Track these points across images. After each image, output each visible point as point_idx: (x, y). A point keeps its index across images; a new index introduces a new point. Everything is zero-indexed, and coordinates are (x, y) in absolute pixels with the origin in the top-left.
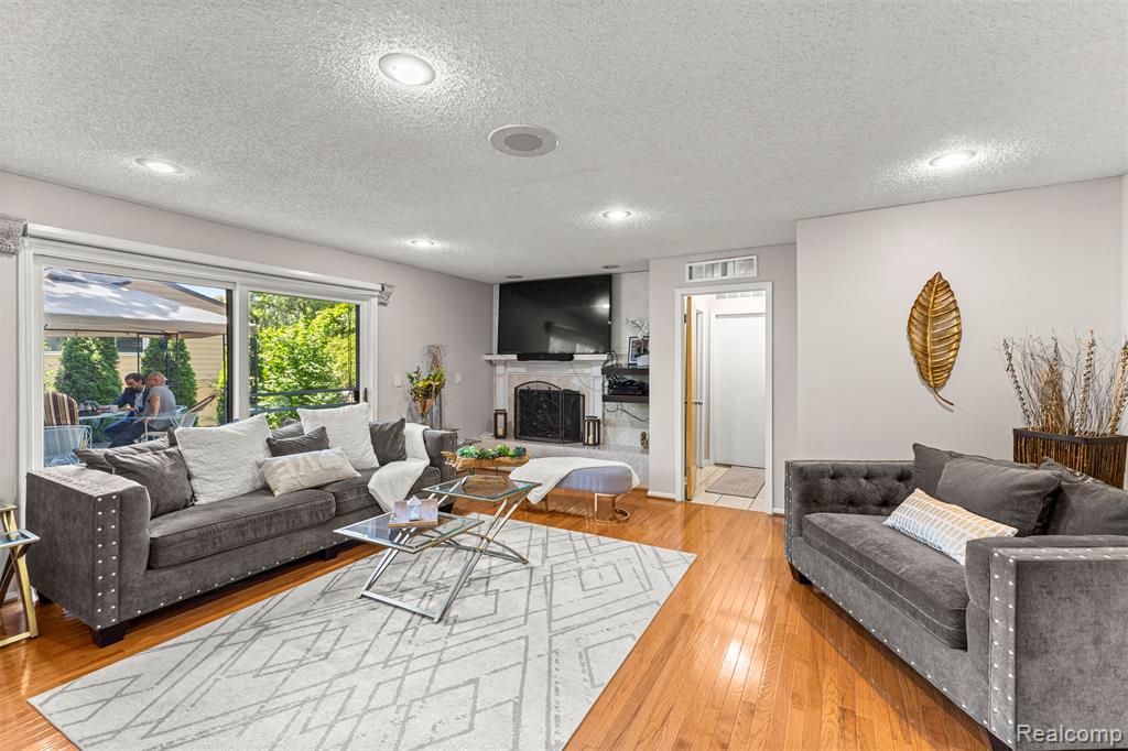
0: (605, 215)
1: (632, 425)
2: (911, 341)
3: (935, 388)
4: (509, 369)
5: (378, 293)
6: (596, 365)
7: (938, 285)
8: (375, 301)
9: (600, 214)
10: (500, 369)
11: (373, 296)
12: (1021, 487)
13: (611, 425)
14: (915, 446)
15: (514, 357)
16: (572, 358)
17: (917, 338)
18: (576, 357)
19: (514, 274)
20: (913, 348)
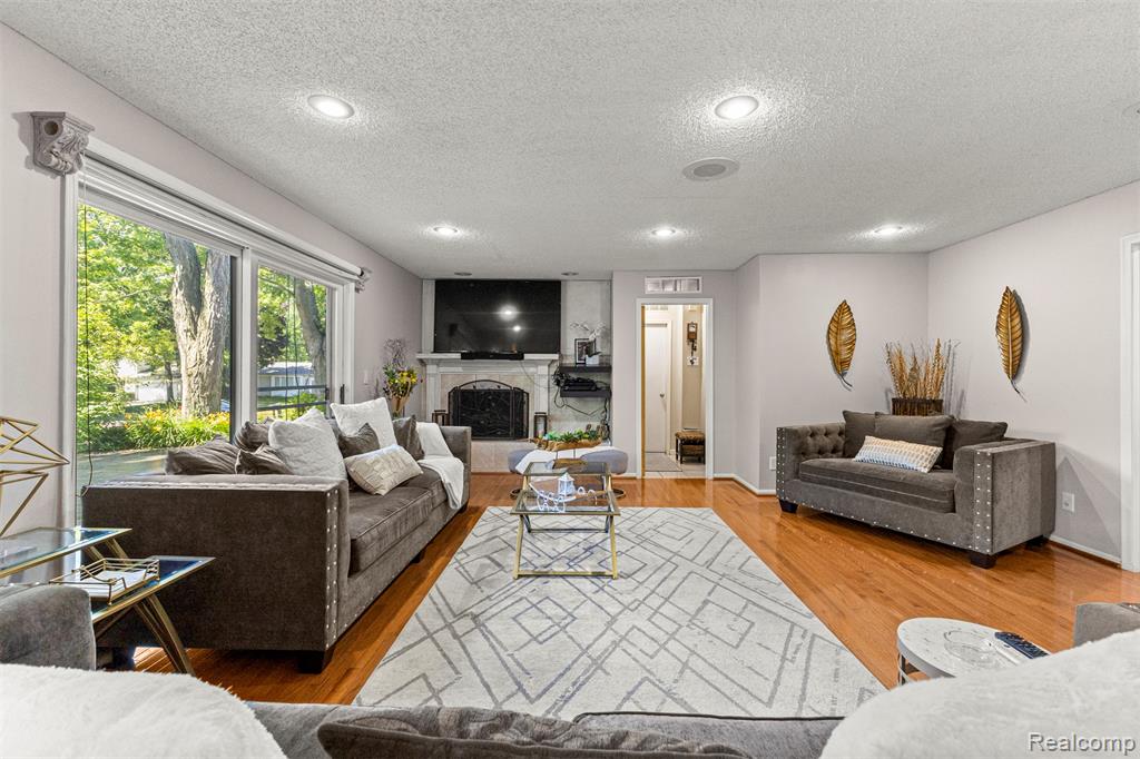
0: (654, 233)
1: (577, 418)
2: (829, 345)
3: (842, 375)
4: (442, 369)
5: (356, 278)
6: (541, 365)
7: (844, 308)
8: (353, 285)
9: (648, 232)
10: (431, 369)
11: (351, 280)
12: (935, 425)
13: (556, 420)
14: (844, 412)
15: (458, 356)
16: (522, 358)
17: (832, 342)
18: (527, 356)
19: (460, 270)
20: (830, 350)
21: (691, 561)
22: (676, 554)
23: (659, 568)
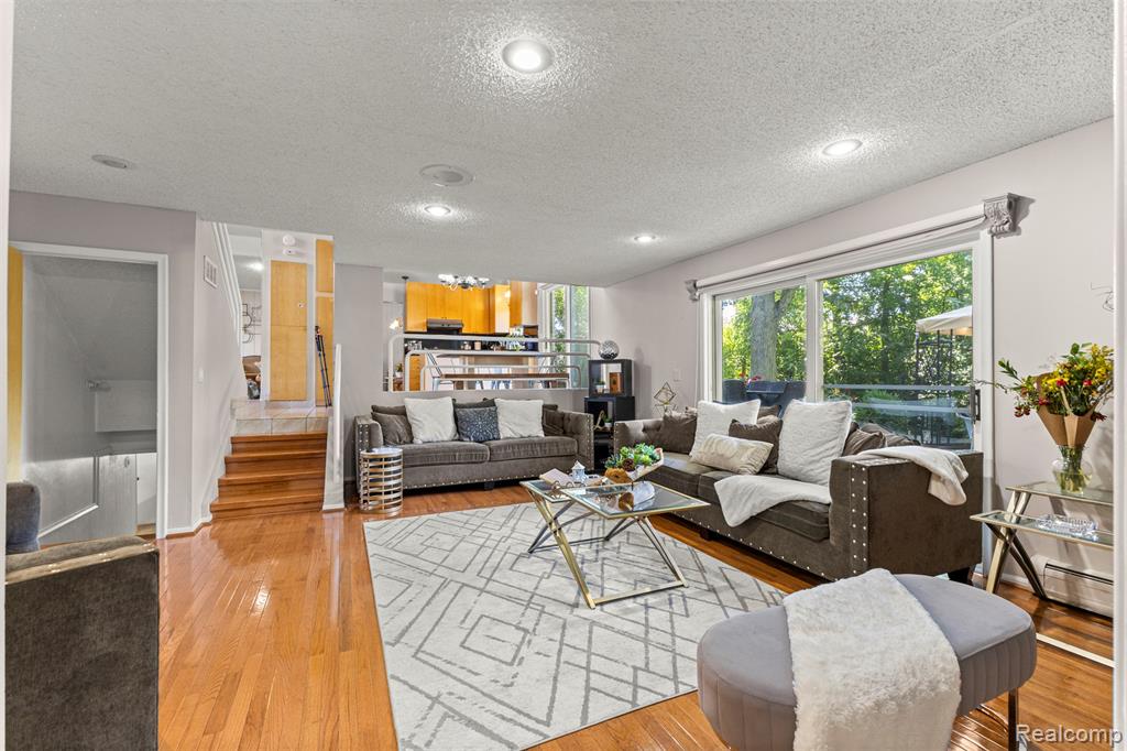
21: (464, 585)
22: (482, 590)
23: (497, 568)
